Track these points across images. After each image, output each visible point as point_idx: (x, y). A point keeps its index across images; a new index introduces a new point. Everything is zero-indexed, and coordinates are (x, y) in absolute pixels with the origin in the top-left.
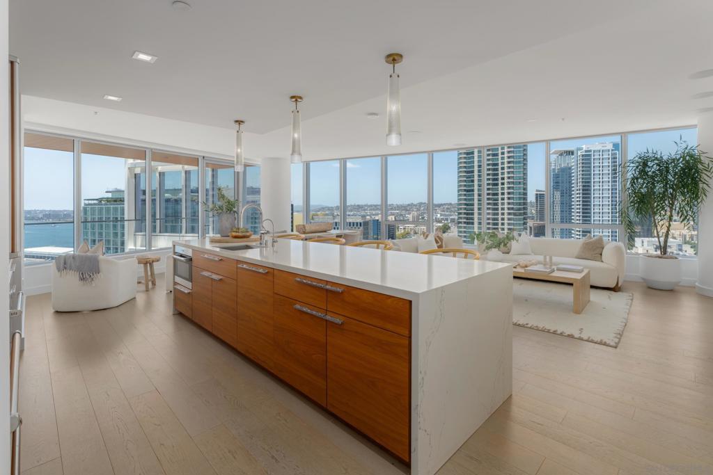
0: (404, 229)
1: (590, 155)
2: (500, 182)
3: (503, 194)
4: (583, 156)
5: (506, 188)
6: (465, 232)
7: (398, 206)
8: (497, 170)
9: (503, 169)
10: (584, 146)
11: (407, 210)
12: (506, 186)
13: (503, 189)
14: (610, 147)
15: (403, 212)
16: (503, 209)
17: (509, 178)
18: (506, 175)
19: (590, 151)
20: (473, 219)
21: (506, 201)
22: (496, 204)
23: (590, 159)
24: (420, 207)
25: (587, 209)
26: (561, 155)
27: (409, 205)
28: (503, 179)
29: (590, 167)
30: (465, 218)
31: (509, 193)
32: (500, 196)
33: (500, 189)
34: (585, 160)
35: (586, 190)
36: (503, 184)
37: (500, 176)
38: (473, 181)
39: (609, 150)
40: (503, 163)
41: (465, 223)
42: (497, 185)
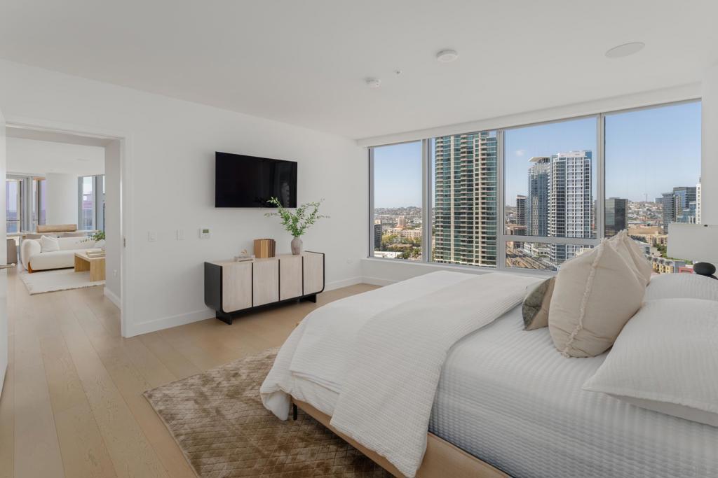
0: (392, 232)
1: (564, 163)
2: (475, 187)
3: (477, 199)
4: (557, 163)
5: (480, 194)
6: (442, 235)
7: (388, 210)
8: (472, 176)
9: (477, 175)
10: (559, 154)
11: (397, 214)
12: (480, 191)
13: (477, 194)
14: (583, 155)
15: (393, 216)
16: (477, 213)
17: (483, 184)
18: (480, 181)
19: (565, 159)
20: (449, 223)
21: (480, 206)
22: (471, 209)
23: (564, 167)
24: (410, 210)
25: (561, 214)
26: (540, 162)
27: (399, 209)
28: (477, 184)
29: (564, 174)
30: (442, 222)
31: (483, 198)
32: (474, 201)
33: (474, 194)
34: (559, 167)
35: (561, 196)
36: (477, 189)
37: (474, 182)
38: (450, 187)
39: (582, 158)
40: (477, 170)
41: (442, 226)
42: (472, 190)
